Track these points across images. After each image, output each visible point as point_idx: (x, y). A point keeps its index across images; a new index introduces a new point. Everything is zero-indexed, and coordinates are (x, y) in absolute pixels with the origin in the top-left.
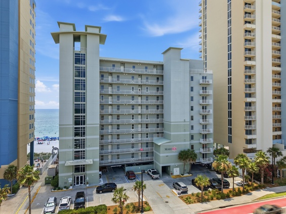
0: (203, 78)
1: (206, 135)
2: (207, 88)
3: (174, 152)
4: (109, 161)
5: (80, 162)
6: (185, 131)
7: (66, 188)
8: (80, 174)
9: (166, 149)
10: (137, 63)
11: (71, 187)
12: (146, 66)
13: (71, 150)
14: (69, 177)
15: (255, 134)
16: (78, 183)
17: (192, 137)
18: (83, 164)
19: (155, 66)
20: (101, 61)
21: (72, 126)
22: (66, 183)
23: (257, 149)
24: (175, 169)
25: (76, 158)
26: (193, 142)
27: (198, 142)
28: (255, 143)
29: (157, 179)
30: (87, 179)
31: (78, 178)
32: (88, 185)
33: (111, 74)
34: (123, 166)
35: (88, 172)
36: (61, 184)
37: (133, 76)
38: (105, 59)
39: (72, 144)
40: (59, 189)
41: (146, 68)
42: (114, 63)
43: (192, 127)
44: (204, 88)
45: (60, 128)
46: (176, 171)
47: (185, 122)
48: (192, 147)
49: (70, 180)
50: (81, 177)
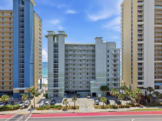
0: (114, 51)
1: (116, 79)
2: (117, 56)
3: (98, 86)
4: (70, 89)
5: (56, 88)
6: (104, 77)
7: (51, 98)
8: (56, 93)
9: (94, 85)
10: (83, 45)
11: (52, 98)
12: (87, 46)
13: (52, 83)
14: (52, 94)
15: (143, 79)
16: (55, 97)
17: (108, 80)
18: (57, 89)
19: (91, 45)
20: (66, 45)
21: (53, 73)
22: (50, 96)
23: (144, 88)
24: (99, 94)
25: (55, 86)
26: (109, 82)
27: (111, 82)
28: (143, 84)
29: (89, 98)
30: (59, 95)
31: (55, 94)
32: (59, 98)
33: (71, 50)
34: (76, 92)
35: (59, 93)
36: (48, 97)
37: (81, 51)
38: (68, 44)
39: (53, 81)
40: (48, 98)
41: (87, 47)
42: (72, 46)
43: (108, 75)
44: (115, 56)
45: (48, 74)
46: (99, 95)
47: (104, 72)
48: (108, 84)
49: (52, 95)
50: (57, 95)
